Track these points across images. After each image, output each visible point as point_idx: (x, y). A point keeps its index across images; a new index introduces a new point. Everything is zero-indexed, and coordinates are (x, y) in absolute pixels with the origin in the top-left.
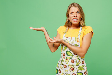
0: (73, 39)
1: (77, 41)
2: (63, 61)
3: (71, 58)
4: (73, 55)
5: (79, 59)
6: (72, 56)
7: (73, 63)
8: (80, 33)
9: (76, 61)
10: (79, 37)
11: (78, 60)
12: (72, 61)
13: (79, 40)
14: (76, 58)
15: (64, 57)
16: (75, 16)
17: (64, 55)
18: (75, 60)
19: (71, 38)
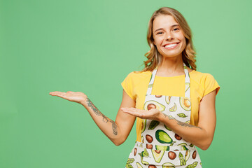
0: (175, 100)
1: (185, 104)
2: (147, 155)
3: (168, 147)
4: (174, 139)
5: (187, 149)
6: (171, 143)
7: (173, 159)
8: (187, 86)
9: (181, 155)
10: (187, 95)
11: (184, 152)
12: (170, 154)
13: (188, 103)
14: (179, 148)
15: (149, 144)
16: (169, 37)
17: (150, 141)
18: (177, 153)
19: (170, 97)
